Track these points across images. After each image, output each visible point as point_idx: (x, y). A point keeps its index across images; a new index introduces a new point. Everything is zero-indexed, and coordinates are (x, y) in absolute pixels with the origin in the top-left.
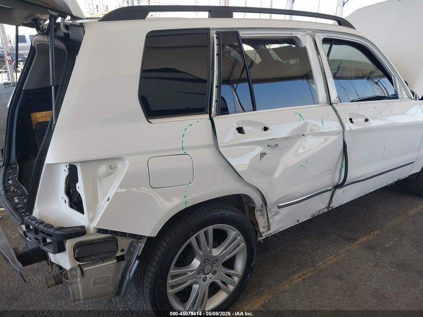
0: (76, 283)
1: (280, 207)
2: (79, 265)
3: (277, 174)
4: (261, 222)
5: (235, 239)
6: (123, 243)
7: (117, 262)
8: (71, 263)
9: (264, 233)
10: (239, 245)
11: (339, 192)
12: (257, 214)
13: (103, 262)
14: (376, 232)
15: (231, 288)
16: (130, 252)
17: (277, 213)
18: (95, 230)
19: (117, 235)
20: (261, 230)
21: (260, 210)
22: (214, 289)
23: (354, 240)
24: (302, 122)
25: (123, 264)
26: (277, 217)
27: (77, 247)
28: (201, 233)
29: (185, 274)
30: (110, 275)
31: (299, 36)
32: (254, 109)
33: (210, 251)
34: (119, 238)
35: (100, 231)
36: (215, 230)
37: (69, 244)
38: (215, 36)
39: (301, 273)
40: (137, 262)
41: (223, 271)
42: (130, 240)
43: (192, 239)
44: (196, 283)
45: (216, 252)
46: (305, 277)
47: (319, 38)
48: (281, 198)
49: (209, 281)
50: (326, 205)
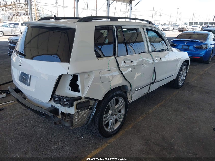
0: (75, 119)
1: (135, 91)
2: (77, 112)
3: (135, 78)
4: (129, 96)
5: (122, 102)
6: (91, 103)
7: (89, 110)
8: (75, 110)
9: (129, 101)
10: (123, 104)
11: (152, 85)
12: (128, 93)
13: (84, 110)
14: (164, 101)
15: (121, 120)
16: (93, 106)
17: (134, 93)
18: (84, 98)
19: (90, 100)
20: (129, 100)
21: (129, 92)
22: (116, 121)
23: (157, 104)
24: (142, 59)
25: (91, 111)
26: (134, 95)
27: (78, 104)
28: (112, 100)
29: (108, 116)
30: (86, 115)
31: (139, 28)
32: (128, 55)
33: (115, 107)
34: (90, 101)
35: (86, 98)
36: (116, 99)
37: (75, 103)
38: (115, 28)
39: (142, 116)
40: (96, 109)
41: (119, 114)
42: (94, 101)
43: (110, 103)
44: (111, 119)
45: (116, 107)
46: (144, 117)
47: (145, 28)
48: (136, 87)
49: (114, 118)
50: (147, 91)
